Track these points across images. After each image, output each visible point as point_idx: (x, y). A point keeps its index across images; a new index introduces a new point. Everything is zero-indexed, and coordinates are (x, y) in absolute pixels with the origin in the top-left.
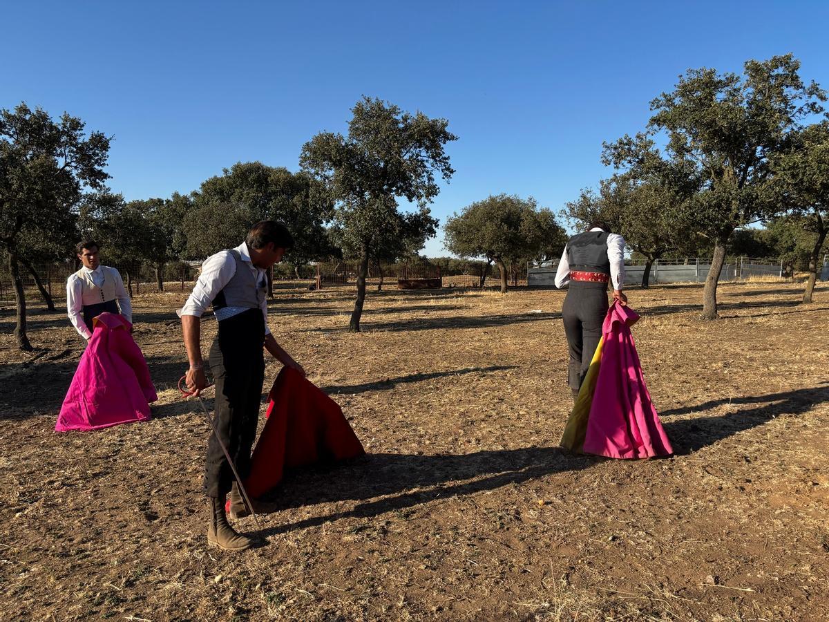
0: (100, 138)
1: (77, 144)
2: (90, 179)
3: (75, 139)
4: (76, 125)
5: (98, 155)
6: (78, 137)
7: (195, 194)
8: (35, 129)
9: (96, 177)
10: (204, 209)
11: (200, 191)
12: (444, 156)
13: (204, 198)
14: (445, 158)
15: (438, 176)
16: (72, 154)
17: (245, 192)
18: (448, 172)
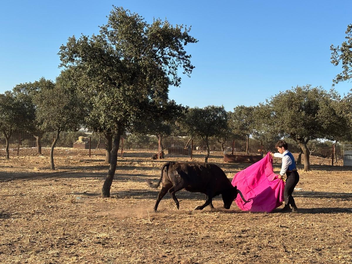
14: (187, 57)
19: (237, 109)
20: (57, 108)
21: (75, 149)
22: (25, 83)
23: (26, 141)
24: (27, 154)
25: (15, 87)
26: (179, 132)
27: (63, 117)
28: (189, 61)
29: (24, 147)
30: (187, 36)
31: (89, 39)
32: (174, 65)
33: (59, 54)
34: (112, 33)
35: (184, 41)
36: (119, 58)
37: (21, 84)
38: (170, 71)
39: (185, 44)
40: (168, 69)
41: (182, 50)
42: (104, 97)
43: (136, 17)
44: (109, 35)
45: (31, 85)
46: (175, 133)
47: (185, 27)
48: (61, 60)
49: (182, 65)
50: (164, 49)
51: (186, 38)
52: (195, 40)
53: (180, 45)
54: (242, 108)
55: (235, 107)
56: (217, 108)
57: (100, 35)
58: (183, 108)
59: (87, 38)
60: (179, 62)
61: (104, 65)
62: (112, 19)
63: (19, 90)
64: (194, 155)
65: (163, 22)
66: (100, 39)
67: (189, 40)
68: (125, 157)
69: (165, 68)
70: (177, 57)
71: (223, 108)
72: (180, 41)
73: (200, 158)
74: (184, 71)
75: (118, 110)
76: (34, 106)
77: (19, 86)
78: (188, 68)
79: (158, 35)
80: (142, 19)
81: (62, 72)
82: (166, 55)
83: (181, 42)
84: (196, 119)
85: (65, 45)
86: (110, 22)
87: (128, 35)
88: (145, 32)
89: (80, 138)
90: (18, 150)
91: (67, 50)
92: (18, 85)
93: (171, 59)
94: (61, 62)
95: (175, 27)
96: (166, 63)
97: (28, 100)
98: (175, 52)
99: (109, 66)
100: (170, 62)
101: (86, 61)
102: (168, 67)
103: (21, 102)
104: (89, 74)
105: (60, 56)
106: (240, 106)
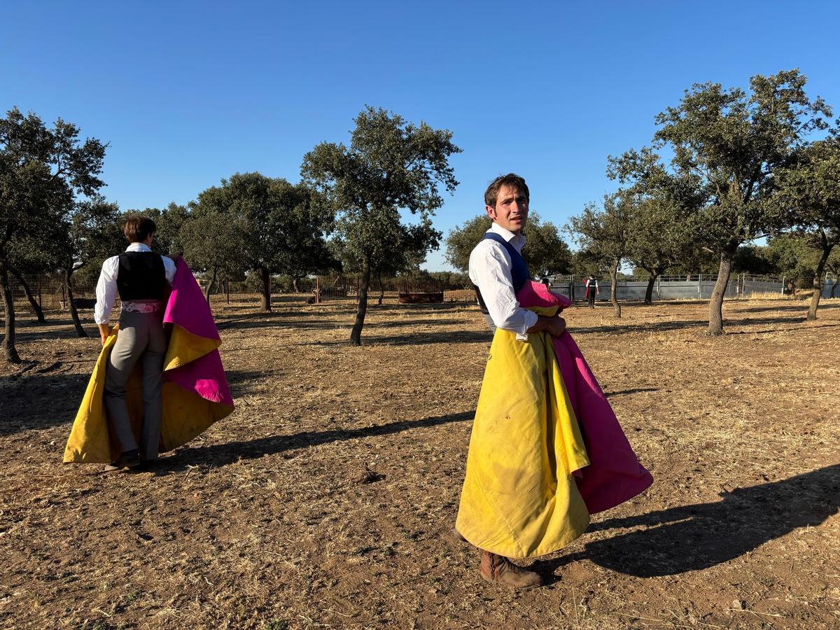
0: (96, 145)
1: (71, 150)
2: (84, 187)
3: (69, 145)
4: (70, 131)
5: (92, 162)
6: (72, 144)
7: (192, 205)
8: (27, 135)
9: (90, 184)
10: (201, 220)
11: (198, 202)
13: (201, 209)
15: (441, 188)
16: (66, 161)
17: (243, 203)
28: (452, 175)
49: (444, 180)
74: (446, 188)
78: (452, 185)
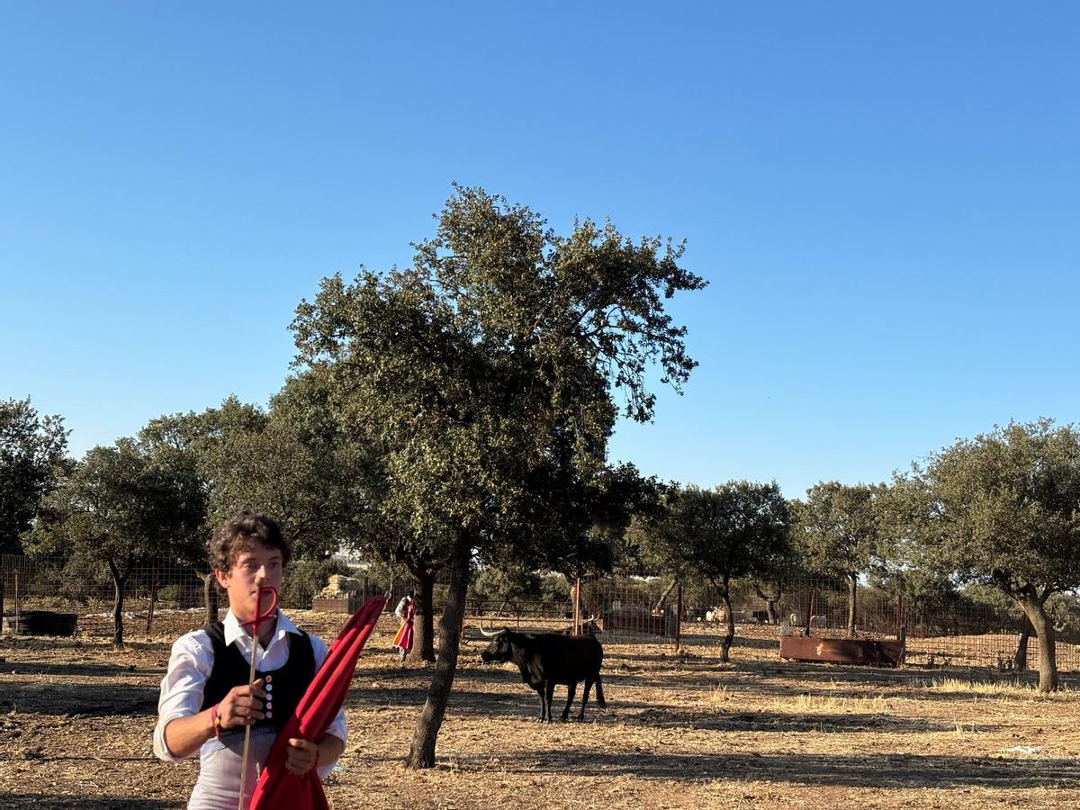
12: (670, 326)
14: (673, 332)
15: (653, 376)
18: (680, 364)
19: (816, 492)
20: (274, 488)
21: (320, 614)
22: (175, 416)
23: (171, 590)
24: (175, 630)
25: (146, 427)
26: (636, 563)
27: (290, 515)
28: (679, 344)
29: (166, 606)
30: (674, 269)
31: (382, 280)
32: (633, 358)
33: (292, 327)
34: (451, 262)
35: (664, 284)
36: (470, 337)
37: (165, 418)
38: (621, 374)
39: (669, 294)
40: (616, 371)
41: (658, 313)
42: (421, 453)
43: (521, 217)
44: (441, 270)
45: (193, 420)
46: (624, 567)
47: (667, 242)
48: (298, 344)
49: (660, 356)
50: (604, 310)
51: (669, 277)
52: (698, 280)
53: (654, 299)
54: (833, 489)
55: (812, 487)
56: (756, 490)
57: (414, 269)
58: (662, 487)
59: (376, 279)
60: (650, 348)
61: (426, 358)
62: (451, 222)
63: (158, 437)
64: (685, 637)
65: (601, 231)
66: (414, 282)
67: (680, 281)
68: (470, 639)
69: (609, 367)
70: (643, 332)
71: (775, 489)
72: (653, 286)
73: (703, 647)
74: (664, 375)
75: (464, 495)
76: (201, 482)
77: (161, 422)
78: (678, 368)
79: (589, 269)
80: (540, 224)
81: (290, 381)
82: (610, 327)
83: (655, 288)
84: (691, 524)
85: (312, 301)
86: (446, 232)
87: (500, 269)
88: (546, 260)
89: (334, 581)
90: (150, 618)
91: (316, 315)
92: (154, 422)
93: (626, 339)
94: (298, 352)
95: (637, 244)
96: (611, 352)
97: (184, 465)
98: (639, 320)
99: (438, 360)
100: (623, 349)
101: (371, 346)
102: (614, 364)
103: (164, 472)
104: (380, 386)
105: (297, 332)
106: (826, 483)
